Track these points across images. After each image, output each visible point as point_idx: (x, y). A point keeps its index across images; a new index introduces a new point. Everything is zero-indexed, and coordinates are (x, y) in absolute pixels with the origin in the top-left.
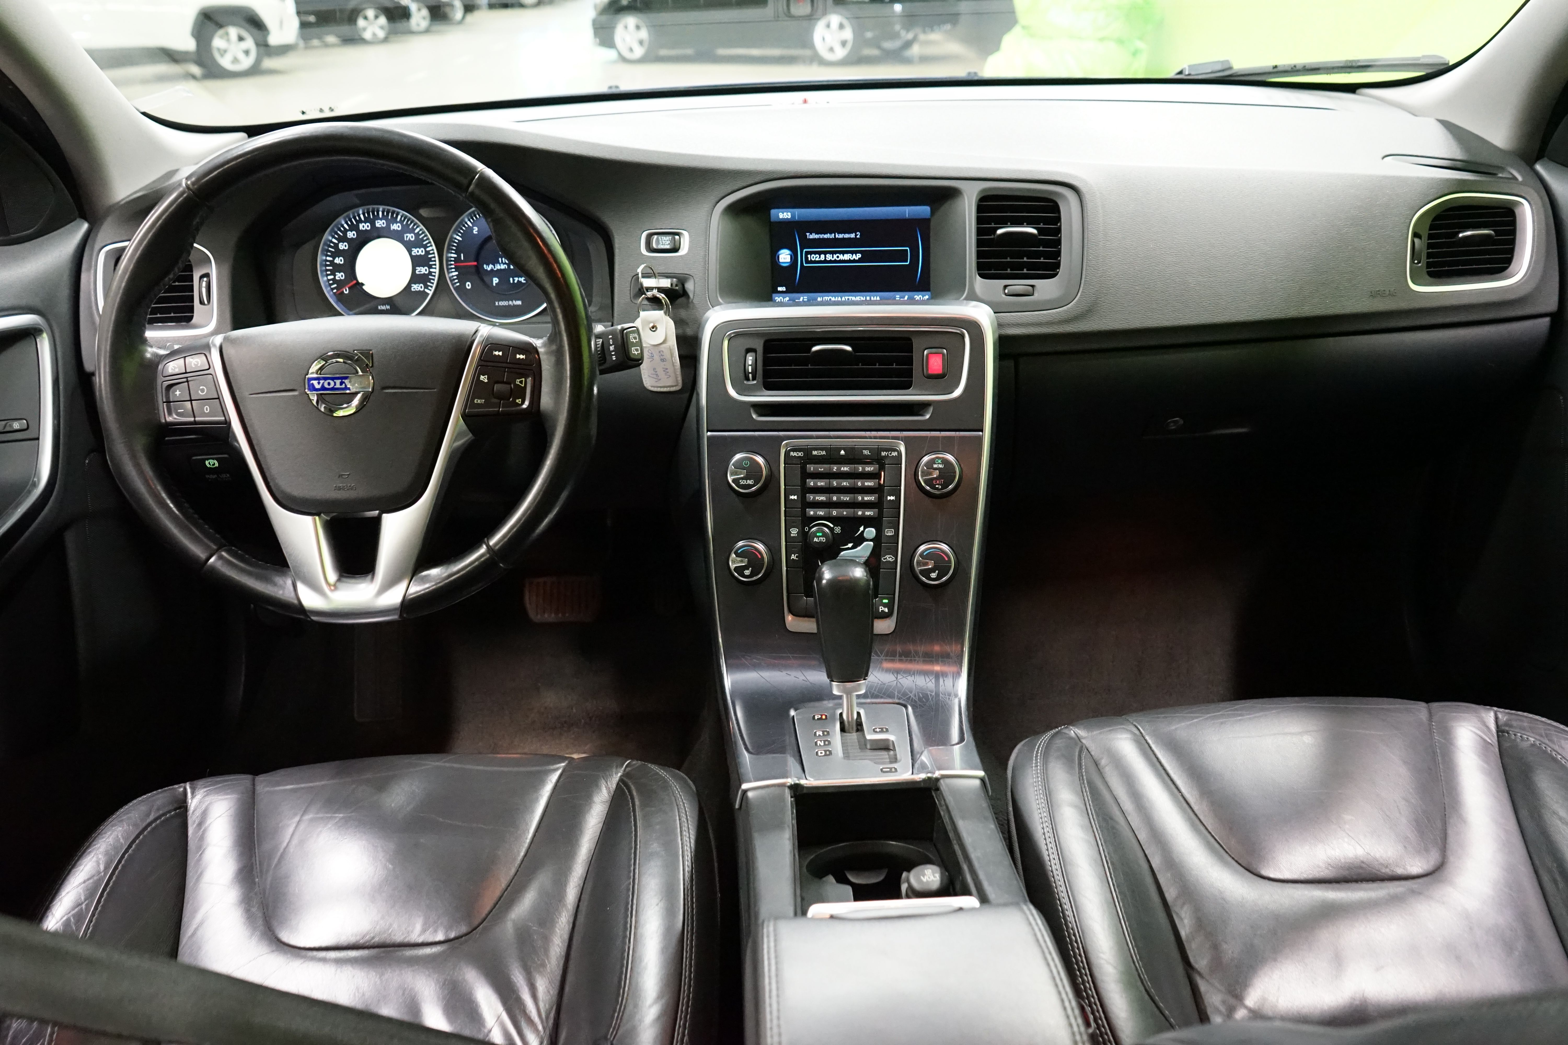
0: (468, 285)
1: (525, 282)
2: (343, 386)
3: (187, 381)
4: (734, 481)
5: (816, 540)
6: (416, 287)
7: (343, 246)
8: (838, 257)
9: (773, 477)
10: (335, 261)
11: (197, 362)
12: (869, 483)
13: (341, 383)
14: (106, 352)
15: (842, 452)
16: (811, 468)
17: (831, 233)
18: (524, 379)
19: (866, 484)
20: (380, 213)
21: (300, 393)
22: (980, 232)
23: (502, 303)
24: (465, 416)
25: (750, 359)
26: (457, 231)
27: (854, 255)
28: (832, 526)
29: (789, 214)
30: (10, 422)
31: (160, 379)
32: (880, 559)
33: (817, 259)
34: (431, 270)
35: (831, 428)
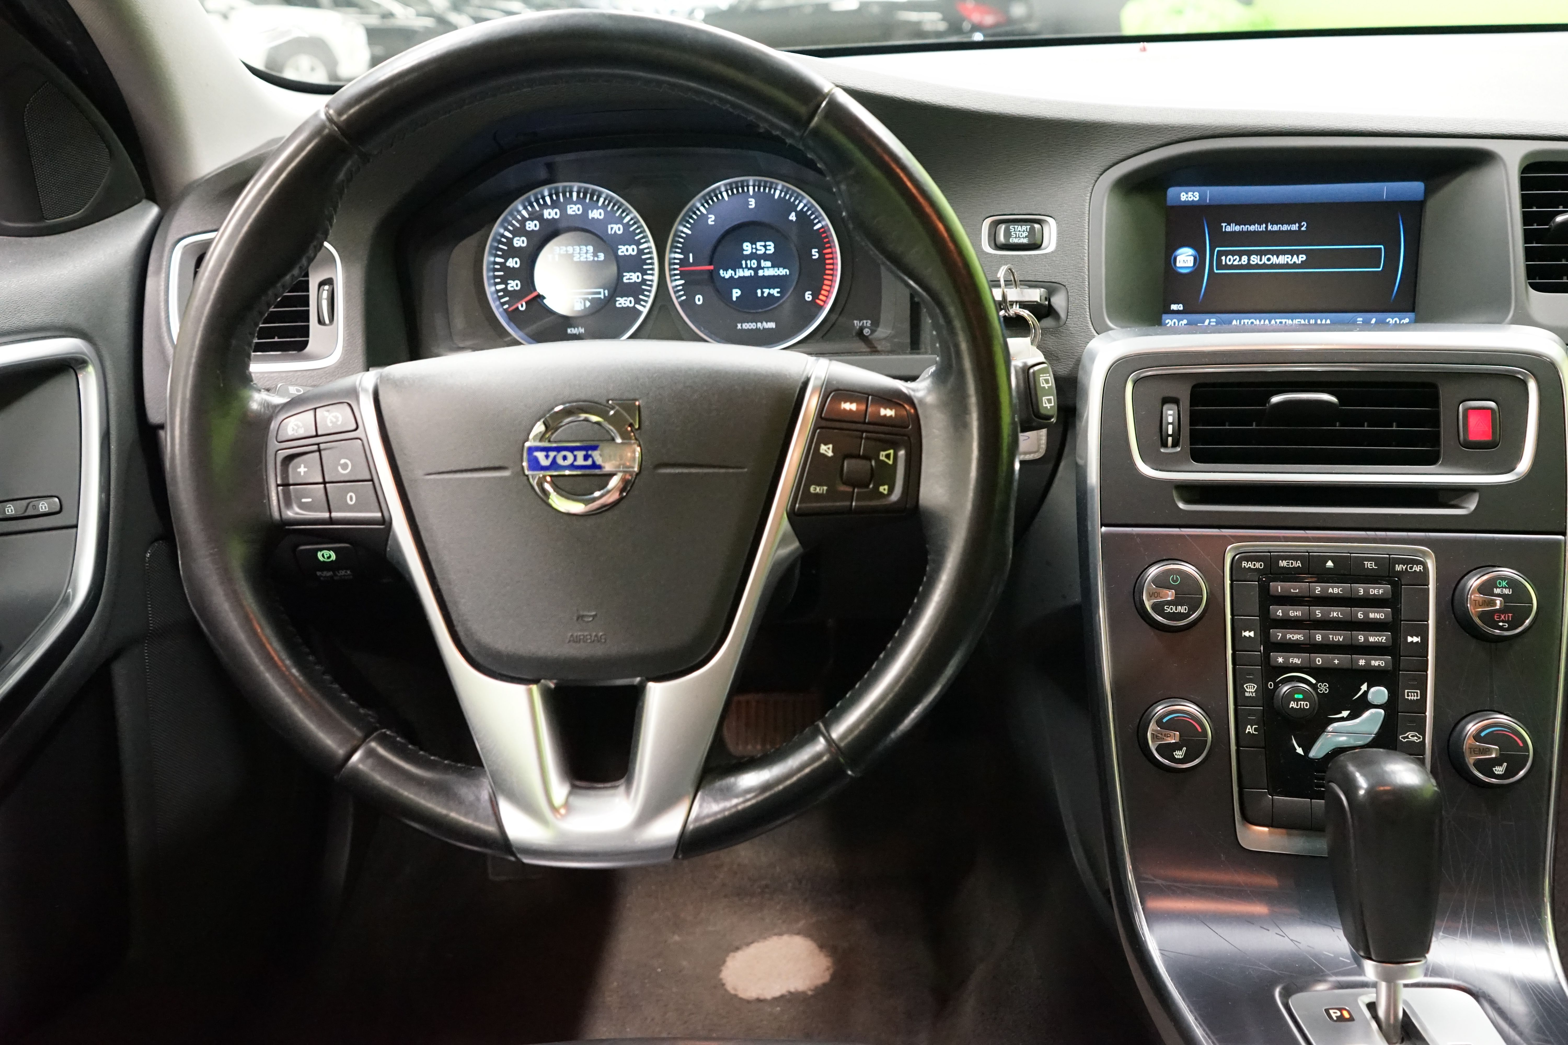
0: (699, 300)
1: (779, 295)
2: (589, 462)
3: (319, 450)
4: (1155, 607)
5: (1293, 705)
6: (623, 302)
7: (520, 242)
8: (1269, 259)
9: (1215, 601)
10: (508, 264)
11: (336, 417)
12: (1376, 615)
13: (586, 458)
14: (183, 398)
15: (1330, 564)
16: (1278, 587)
17: (1260, 224)
18: (892, 451)
19: (1372, 616)
20: (575, 195)
21: (513, 473)
22: (1527, 219)
23: (747, 326)
24: (794, 516)
25: (1170, 414)
26: (685, 220)
27: (1295, 256)
28: (1314, 681)
29: (1197, 194)
30: (34, 502)
31: (273, 445)
32: (1397, 738)
33: (1236, 263)
34: (646, 277)
35: (1310, 525)
